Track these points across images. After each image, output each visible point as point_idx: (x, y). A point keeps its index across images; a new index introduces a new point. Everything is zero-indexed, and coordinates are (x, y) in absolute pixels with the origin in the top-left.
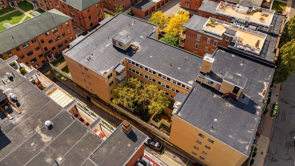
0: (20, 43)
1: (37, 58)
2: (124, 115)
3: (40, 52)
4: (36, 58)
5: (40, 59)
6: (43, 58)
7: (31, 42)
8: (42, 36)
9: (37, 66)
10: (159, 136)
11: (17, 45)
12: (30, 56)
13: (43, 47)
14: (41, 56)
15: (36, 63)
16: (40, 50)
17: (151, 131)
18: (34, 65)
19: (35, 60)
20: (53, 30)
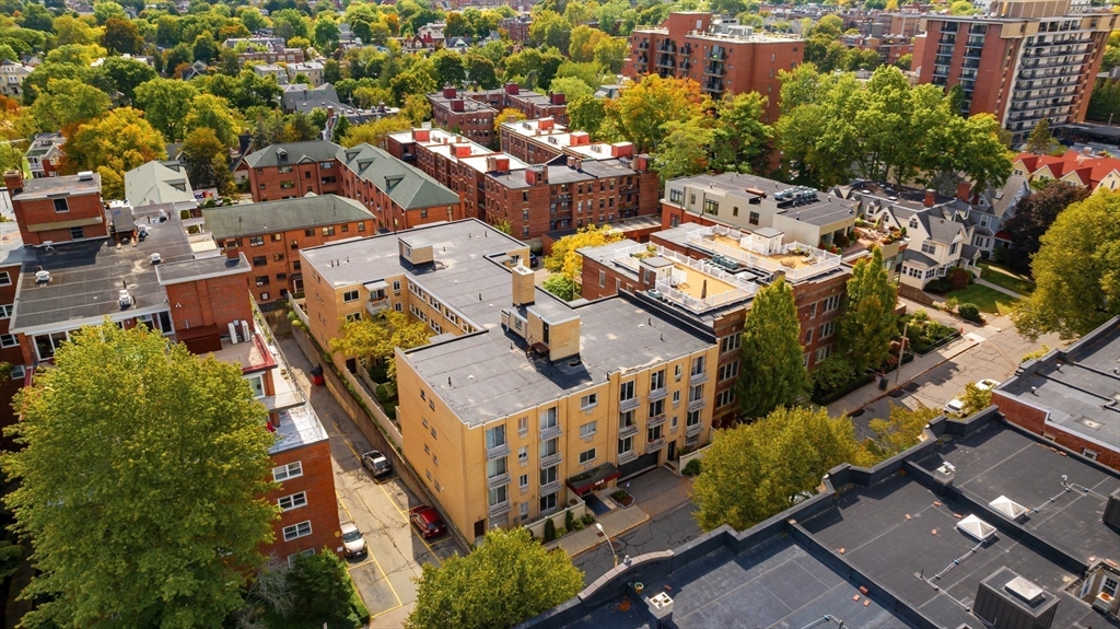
0: (246, 232)
1: (272, 278)
2: (356, 400)
3: (281, 267)
4: (270, 278)
5: (278, 283)
6: (284, 284)
7: (269, 237)
8: (296, 233)
9: (265, 296)
10: (393, 443)
11: (241, 234)
12: (259, 268)
13: (292, 259)
14: (280, 276)
15: (267, 288)
16: (283, 263)
17: (386, 433)
18: (260, 290)
19: (265, 280)
20: (325, 229)
